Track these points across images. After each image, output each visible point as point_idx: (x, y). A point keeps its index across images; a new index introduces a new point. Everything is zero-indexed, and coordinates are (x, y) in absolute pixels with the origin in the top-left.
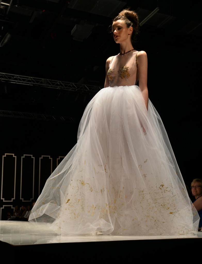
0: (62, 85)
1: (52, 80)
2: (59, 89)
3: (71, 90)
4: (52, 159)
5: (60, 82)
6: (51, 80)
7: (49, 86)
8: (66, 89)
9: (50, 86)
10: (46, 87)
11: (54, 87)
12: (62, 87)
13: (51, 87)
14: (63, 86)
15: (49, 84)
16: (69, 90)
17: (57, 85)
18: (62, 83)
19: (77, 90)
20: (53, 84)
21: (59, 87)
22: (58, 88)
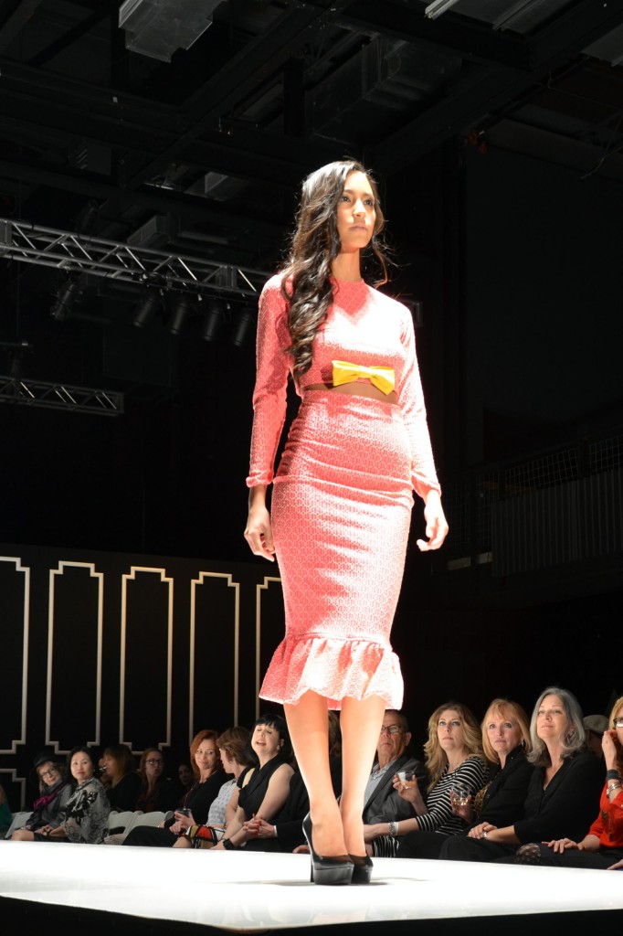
0: (78, 253)
1: (36, 228)
2: (66, 267)
3: (118, 278)
4: (27, 570)
5: (69, 240)
6: (29, 227)
7: (20, 254)
8: (97, 269)
9: (24, 251)
10: (10, 257)
11: (43, 258)
12: (80, 262)
13: (31, 256)
14: (84, 257)
15: (23, 244)
16: (109, 276)
17: (58, 249)
18: (81, 242)
19: (145, 277)
20: (41, 246)
21: (65, 259)
22: (63, 263)
